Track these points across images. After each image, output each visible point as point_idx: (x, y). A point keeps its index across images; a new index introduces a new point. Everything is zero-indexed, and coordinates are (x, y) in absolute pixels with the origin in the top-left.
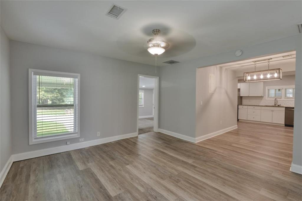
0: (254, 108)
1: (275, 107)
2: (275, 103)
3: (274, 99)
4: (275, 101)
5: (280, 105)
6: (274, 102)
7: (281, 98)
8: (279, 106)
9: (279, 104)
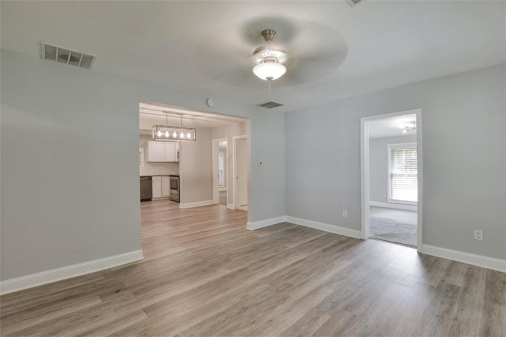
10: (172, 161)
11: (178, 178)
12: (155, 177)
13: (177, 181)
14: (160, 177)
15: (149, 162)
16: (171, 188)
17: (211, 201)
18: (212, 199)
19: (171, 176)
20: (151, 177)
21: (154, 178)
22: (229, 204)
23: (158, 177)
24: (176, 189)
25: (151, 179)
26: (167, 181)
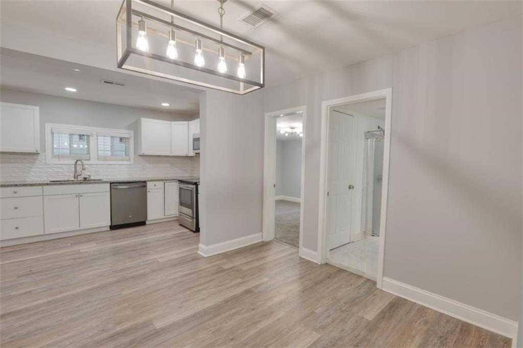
0: (15, 192)
1: (77, 183)
2: (76, 172)
3: (74, 162)
4: (75, 168)
5: (89, 176)
6: (73, 170)
7: (89, 160)
8: (86, 180)
9: (85, 174)
10: (185, 155)
11: (194, 187)
12: (154, 183)
13: (191, 190)
14: (161, 183)
15: (143, 156)
16: (181, 204)
17: (260, 234)
18: (261, 230)
19: (181, 181)
20: (145, 182)
21: (150, 185)
22: (304, 249)
23: (156, 183)
24: (189, 206)
25: (145, 186)
26: (173, 190)
